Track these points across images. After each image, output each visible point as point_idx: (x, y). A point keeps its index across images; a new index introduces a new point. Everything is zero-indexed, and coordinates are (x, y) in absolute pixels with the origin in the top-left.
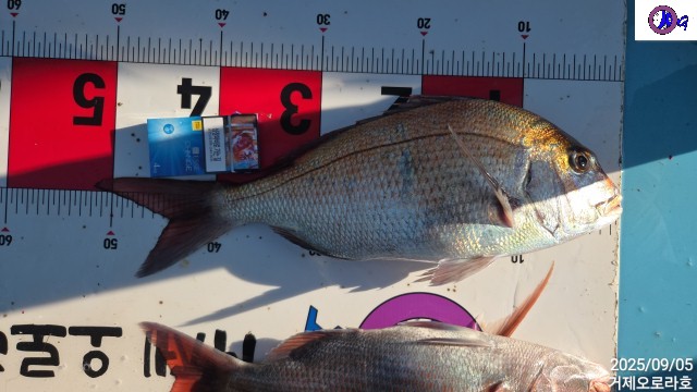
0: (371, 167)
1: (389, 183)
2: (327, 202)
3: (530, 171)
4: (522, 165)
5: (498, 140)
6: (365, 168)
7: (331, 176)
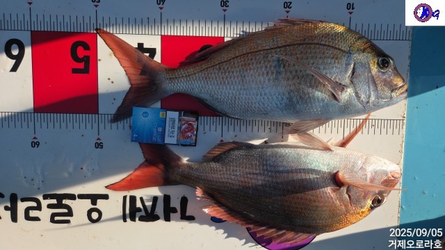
0: (257, 63)
1: (267, 73)
2: (228, 83)
3: (354, 69)
4: (350, 64)
5: (336, 48)
6: (253, 63)
7: (232, 68)
